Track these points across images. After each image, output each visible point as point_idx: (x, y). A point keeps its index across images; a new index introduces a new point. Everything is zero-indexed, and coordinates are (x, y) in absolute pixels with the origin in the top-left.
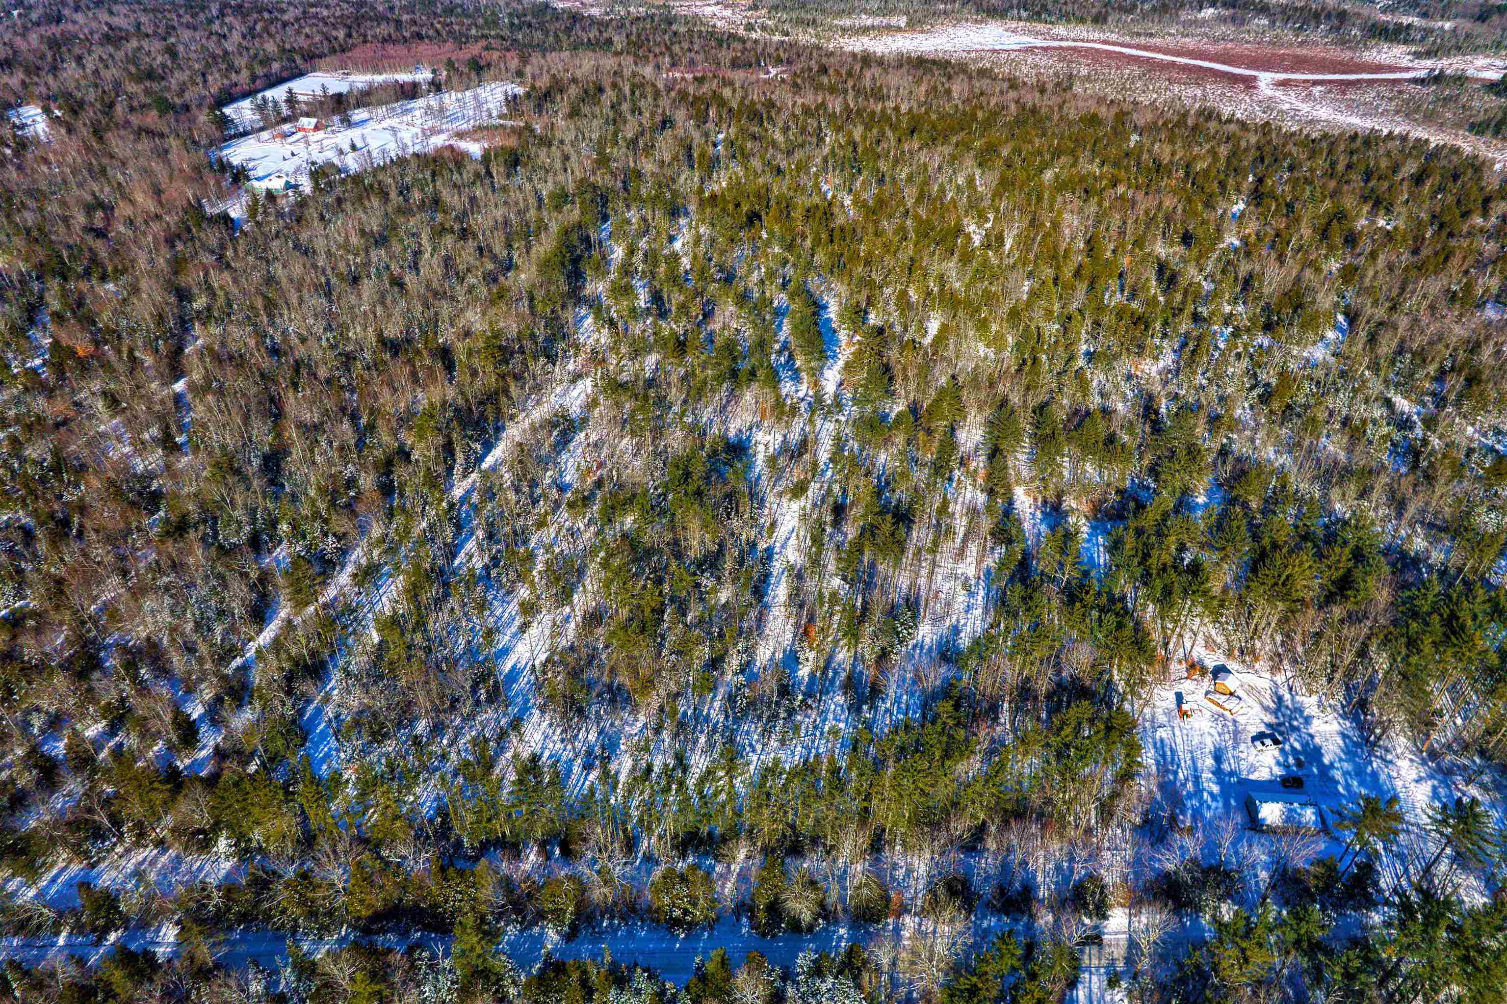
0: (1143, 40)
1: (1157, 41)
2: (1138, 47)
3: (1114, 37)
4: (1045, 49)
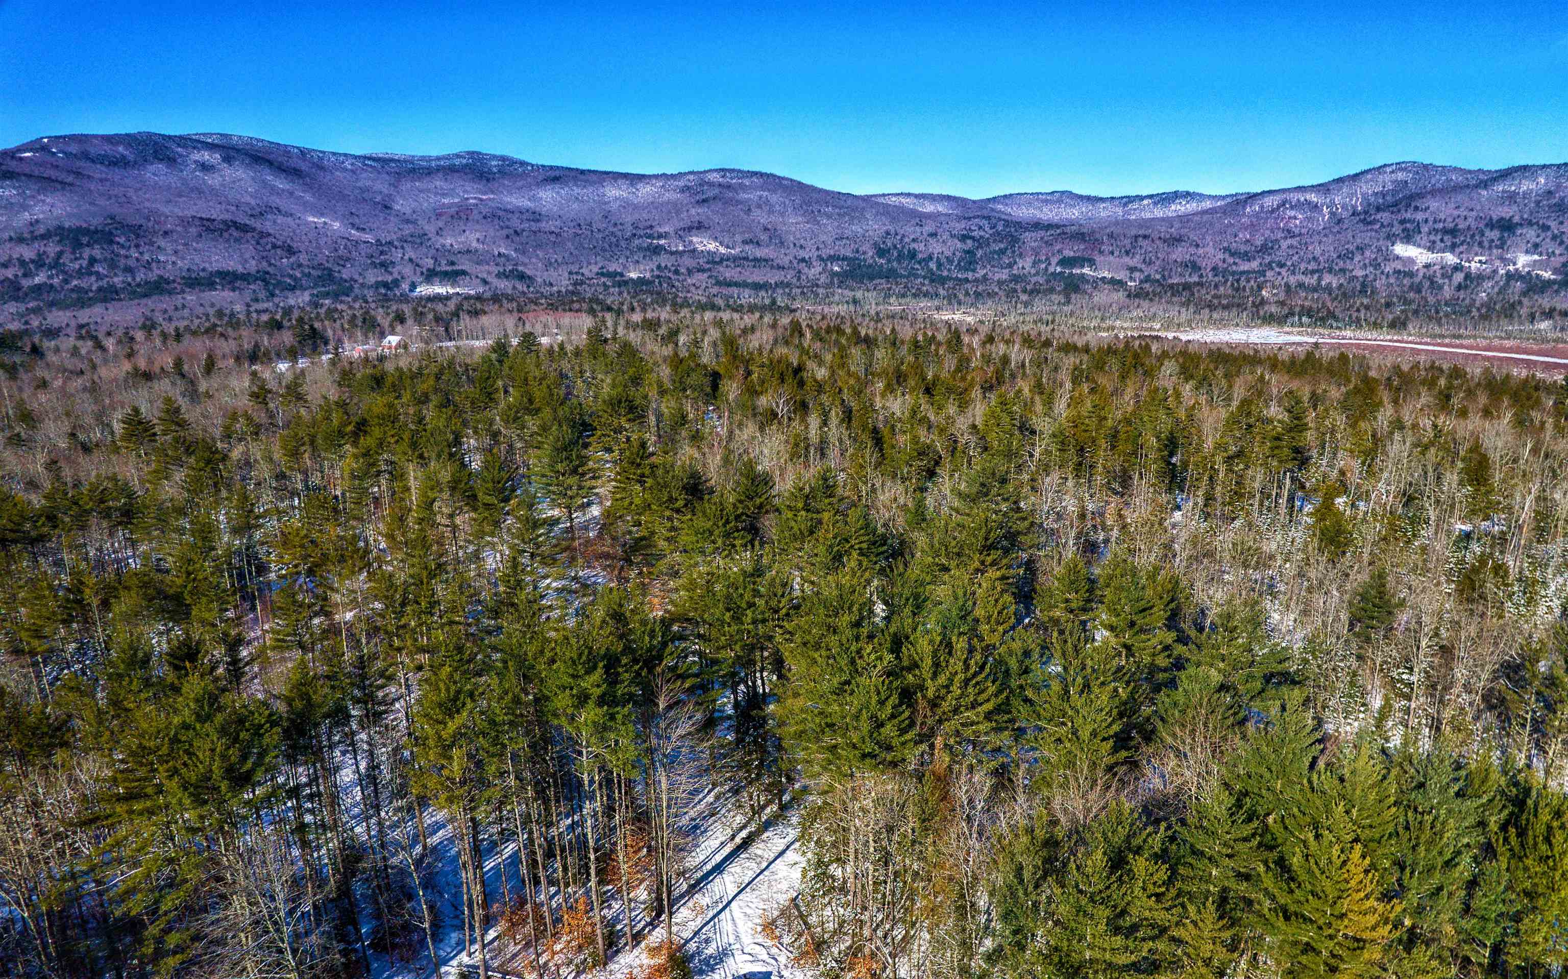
1: (1466, 342)
3: (1412, 337)
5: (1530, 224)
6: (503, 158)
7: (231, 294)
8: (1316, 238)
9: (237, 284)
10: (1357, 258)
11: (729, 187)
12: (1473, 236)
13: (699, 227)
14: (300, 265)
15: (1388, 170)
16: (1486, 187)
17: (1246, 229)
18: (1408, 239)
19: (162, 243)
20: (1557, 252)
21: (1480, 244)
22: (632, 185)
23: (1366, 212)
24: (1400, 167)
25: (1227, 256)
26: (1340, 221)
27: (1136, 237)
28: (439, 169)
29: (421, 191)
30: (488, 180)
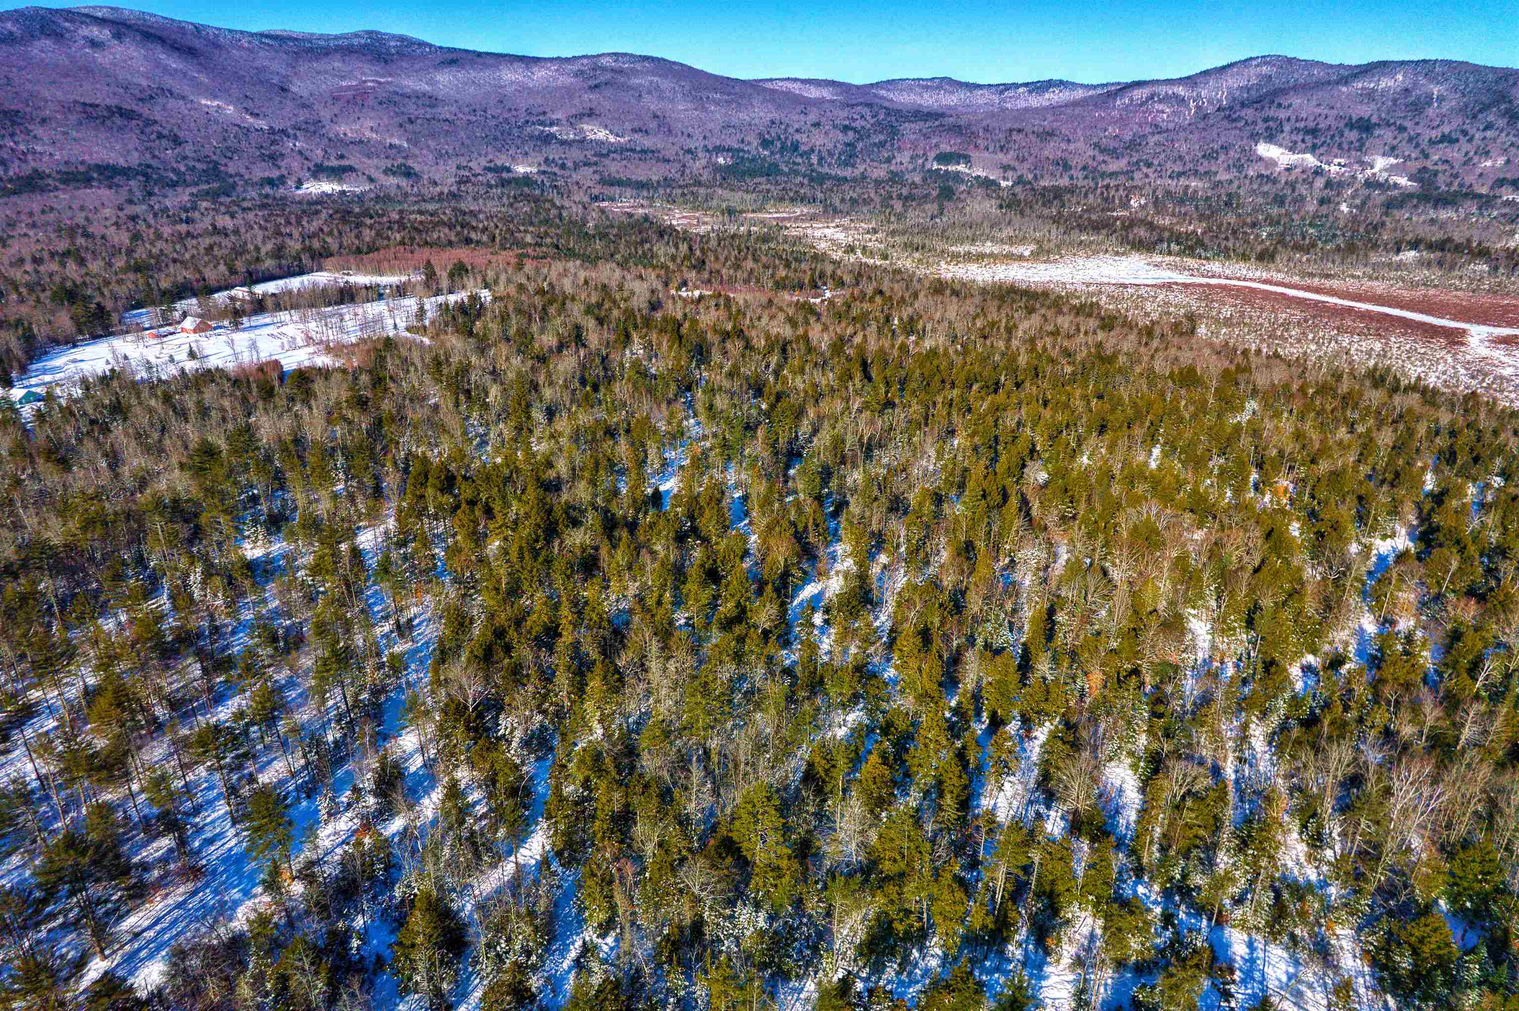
0: (1316, 281)
1: (1335, 283)
2: (1308, 289)
3: (1280, 277)
4: (1186, 286)
5: (1389, 125)
6: (402, 39)
7: (108, 192)
8: (1182, 135)
9: (116, 180)
10: (1222, 157)
11: (621, 71)
12: (1333, 136)
13: (590, 114)
14: (185, 158)
15: (1254, 63)
16: (1346, 83)
17: (1115, 123)
18: (1271, 138)
19: (39, 131)
20: (1413, 155)
21: (1340, 146)
22: (528, 68)
23: (1231, 108)
24: (1265, 60)
25: (1096, 152)
26: (1205, 117)
27: (1011, 130)
28: (339, 49)
29: (319, 73)
30: (386, 62)
